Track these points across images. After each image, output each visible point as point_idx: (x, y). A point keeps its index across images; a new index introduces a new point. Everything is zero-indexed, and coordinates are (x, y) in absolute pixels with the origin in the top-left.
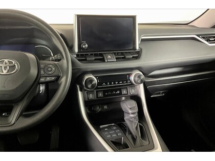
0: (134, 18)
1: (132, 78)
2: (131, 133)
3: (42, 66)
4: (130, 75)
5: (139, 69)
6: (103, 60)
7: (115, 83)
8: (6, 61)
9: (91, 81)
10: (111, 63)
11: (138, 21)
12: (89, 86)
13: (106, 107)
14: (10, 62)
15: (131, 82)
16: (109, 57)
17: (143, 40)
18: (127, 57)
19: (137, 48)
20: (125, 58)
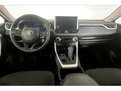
0: (77, 17)
1: (73, 39)
3: (41, 33)
4: (72, 38)
5: (77, 36)
6: (64, 33)
7: (67, 41)
8: (30, 31)
9: (58, 39)
10: (67, 34)
11: (78, 19)
12: (57, 41)
14: (31, 32)
15: (73, 41)
16: (66, 31)
17: (80, 26)
18: (73, 32)
19: (77, 29)
20: (72, 32)
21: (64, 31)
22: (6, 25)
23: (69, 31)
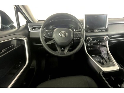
1: (105, 39)
2: (104, 59)
3: (75, 34)
4: (104, 38)
5: (107, 35)
6: (94, 32)
7: (98, 41)
8: (63, 32)
10: (97, 33)
12: (89, 41)
13: (92, 49)
14: (65, 32)
16: (96, 31)
19: (107, 27)
20: (102, 31)
21: (93, 30)
22: (30, 26)
23: (98, 30)
